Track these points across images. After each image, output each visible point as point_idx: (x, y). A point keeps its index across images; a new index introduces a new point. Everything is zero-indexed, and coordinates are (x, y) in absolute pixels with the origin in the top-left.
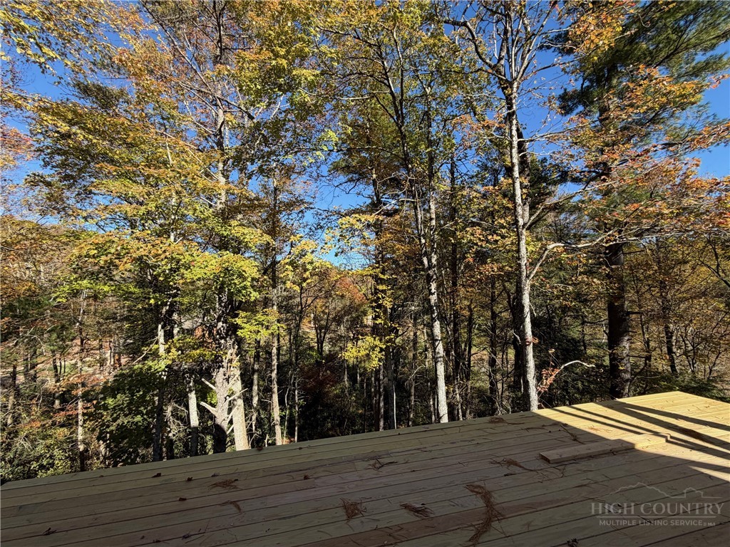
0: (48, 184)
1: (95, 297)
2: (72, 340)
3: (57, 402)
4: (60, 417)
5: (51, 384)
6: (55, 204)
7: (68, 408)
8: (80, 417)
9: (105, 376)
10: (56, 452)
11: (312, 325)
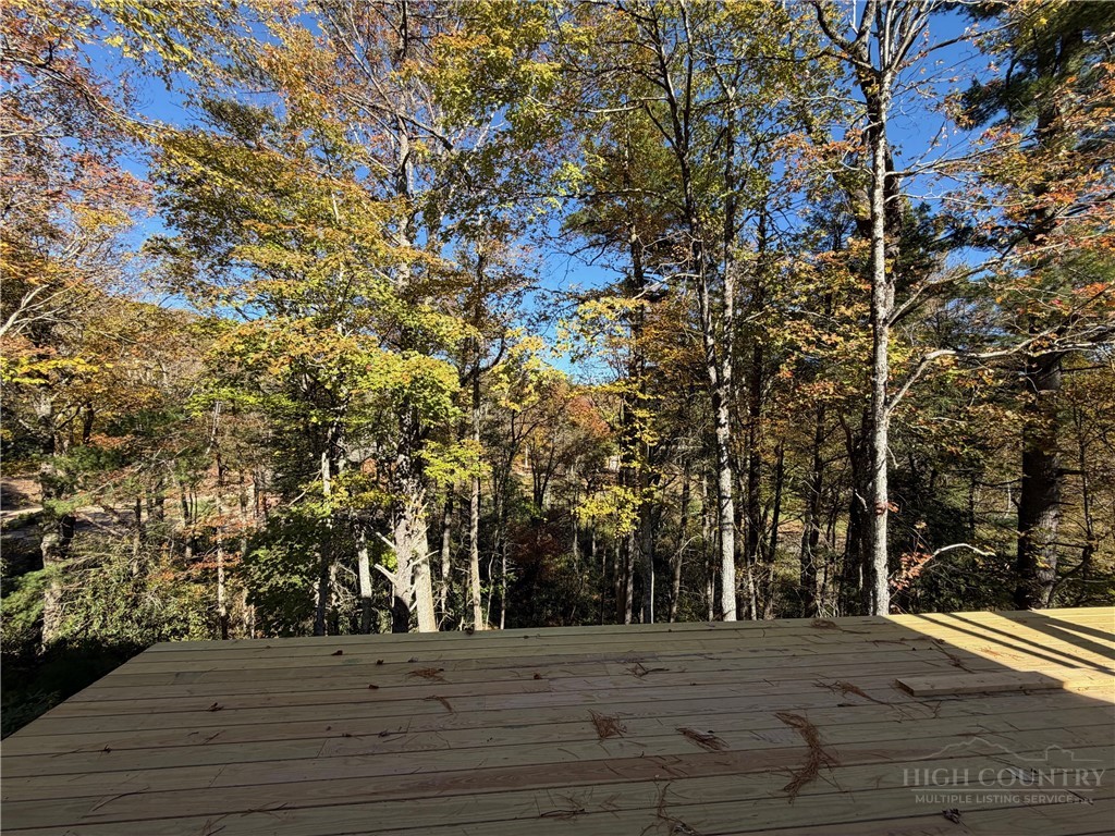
0: (174, 252)
1: (235, 411)
2: (206, 469)
3: (188, 550)
4: (195, 571)
5: (180, 526)
6: (181, 279)
7: (205, 559)
8: (220, 571)
9: (248, 520)
10: (192, 615)
11: (526, 466)
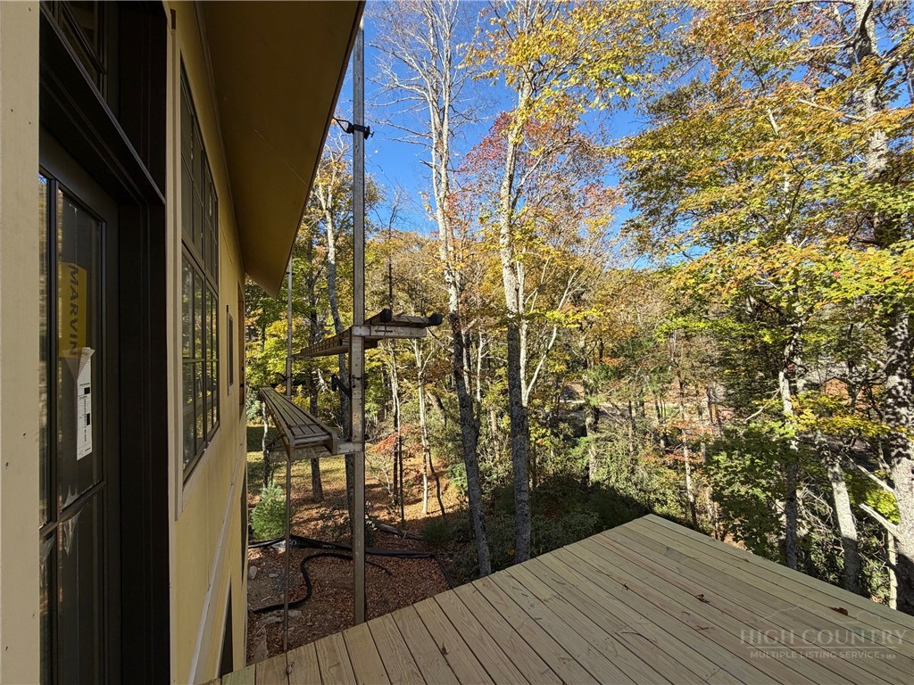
0: (638, 227)
1: (688, 337)
2: (670, 383)
3: (662, 442)
4: (669, 459)
5: (655, 423)
6: (643, 244)
7: (675, 452)
8: (687, 465)
9: (704, 427)
10: (669, 492)
